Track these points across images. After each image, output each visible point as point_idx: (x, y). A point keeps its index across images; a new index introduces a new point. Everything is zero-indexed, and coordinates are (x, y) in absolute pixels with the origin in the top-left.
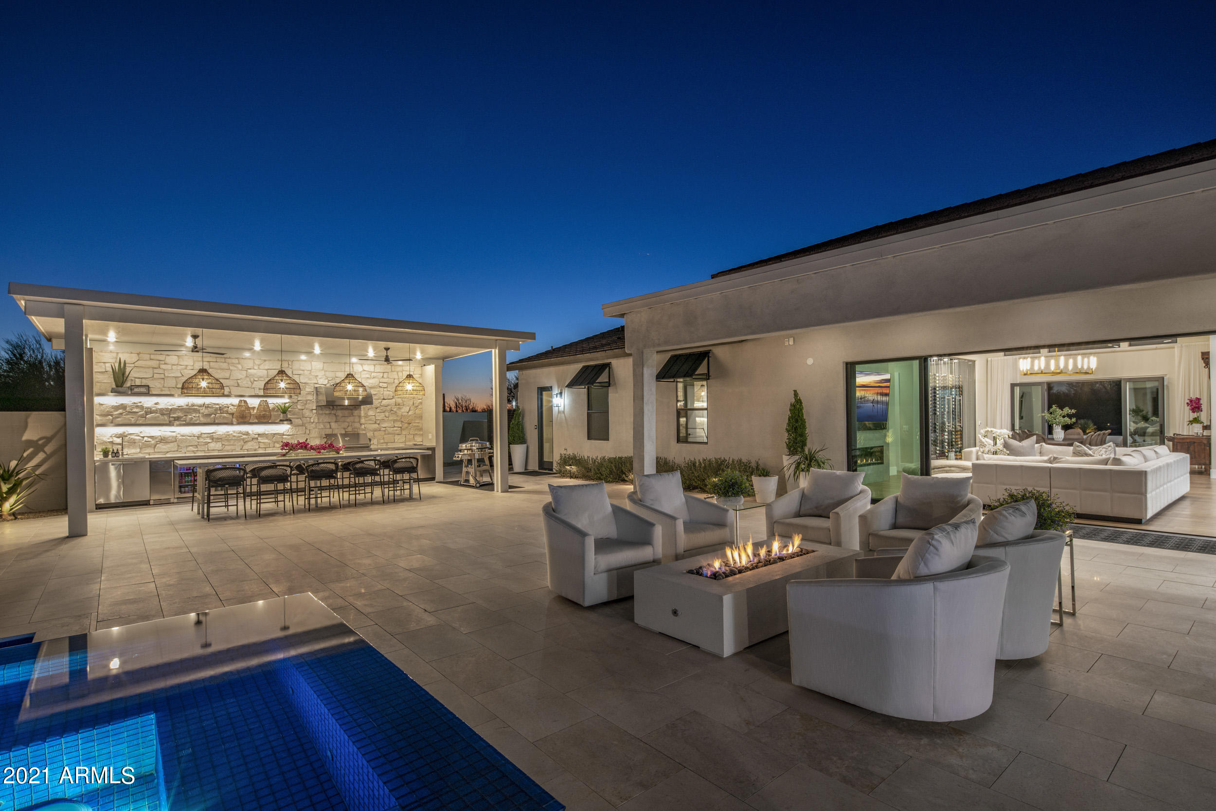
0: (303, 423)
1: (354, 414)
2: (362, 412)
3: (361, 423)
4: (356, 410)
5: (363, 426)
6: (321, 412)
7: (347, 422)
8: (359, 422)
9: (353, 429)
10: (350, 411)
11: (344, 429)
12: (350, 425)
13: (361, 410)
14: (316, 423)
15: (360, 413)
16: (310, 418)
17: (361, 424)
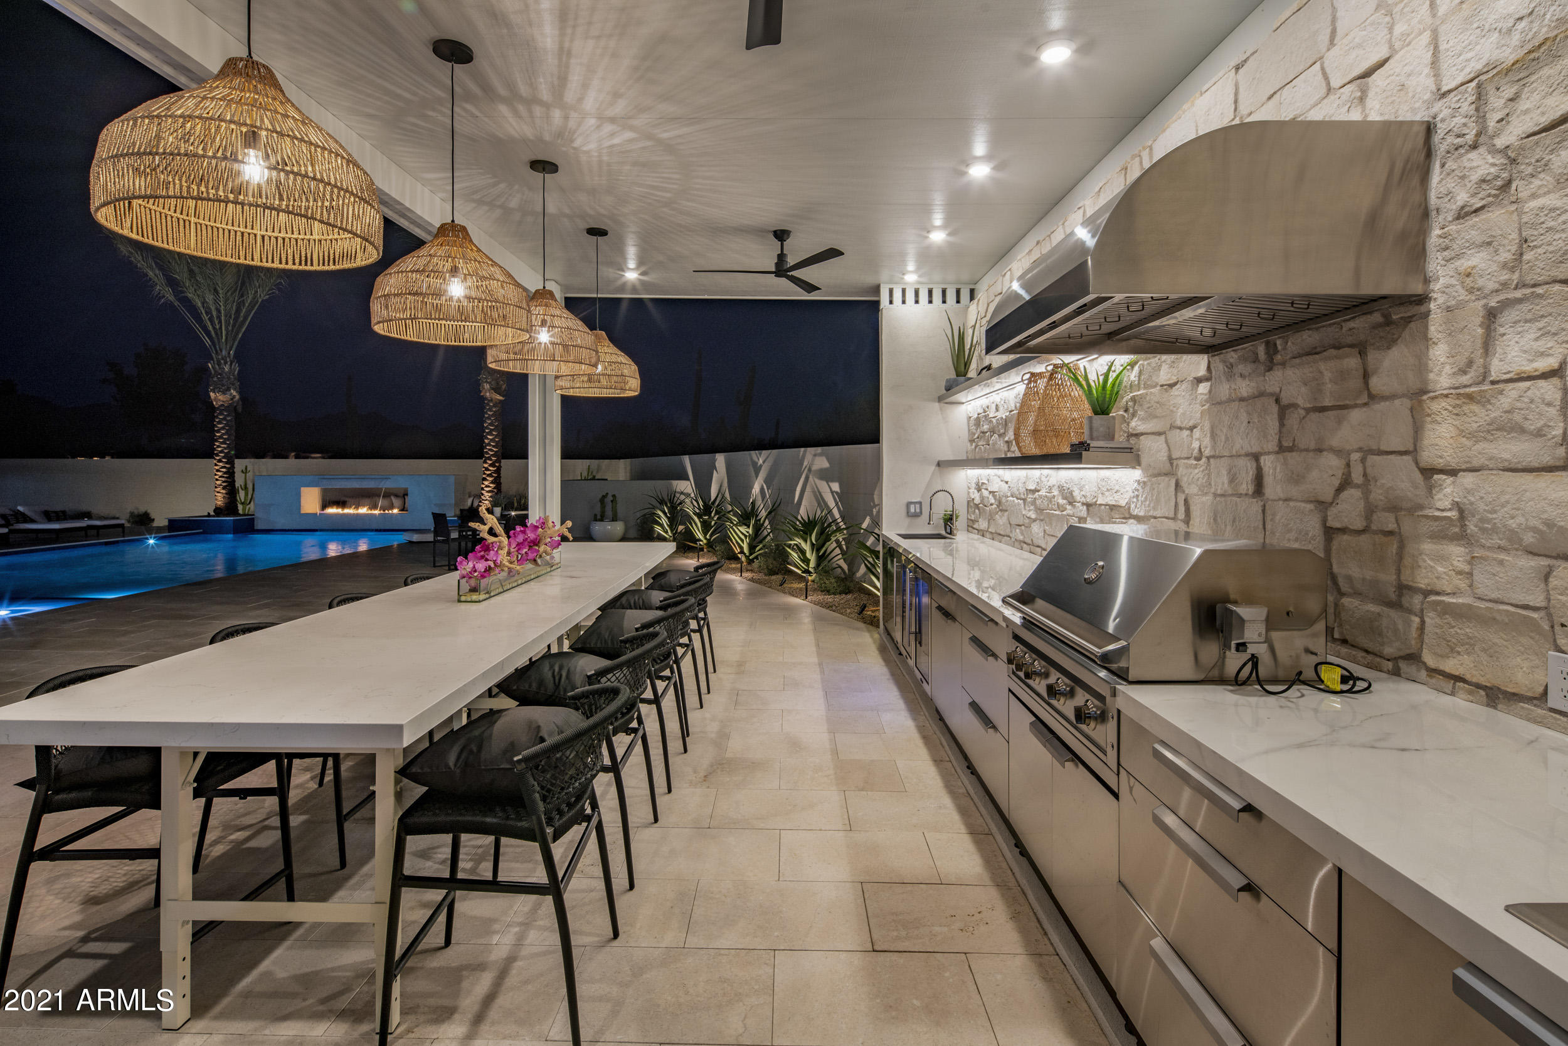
0: (1171, 459)
1: (1376, 383)
2: (1439, 352)
3: (1428, 457)
4: (1391, 343)
5: (1447, 493)
6: (1224, 390)
7: (1338, 452)
8: (1413, 452)
9: (1370, 511)
10: (1352, 362)
11: (1322, 505)
12: (1357, 477)
13: (1425, 338)
14: (1208, 458)
15: (1422, 367)
16: (1192, 429)
17: (1428, 472)
